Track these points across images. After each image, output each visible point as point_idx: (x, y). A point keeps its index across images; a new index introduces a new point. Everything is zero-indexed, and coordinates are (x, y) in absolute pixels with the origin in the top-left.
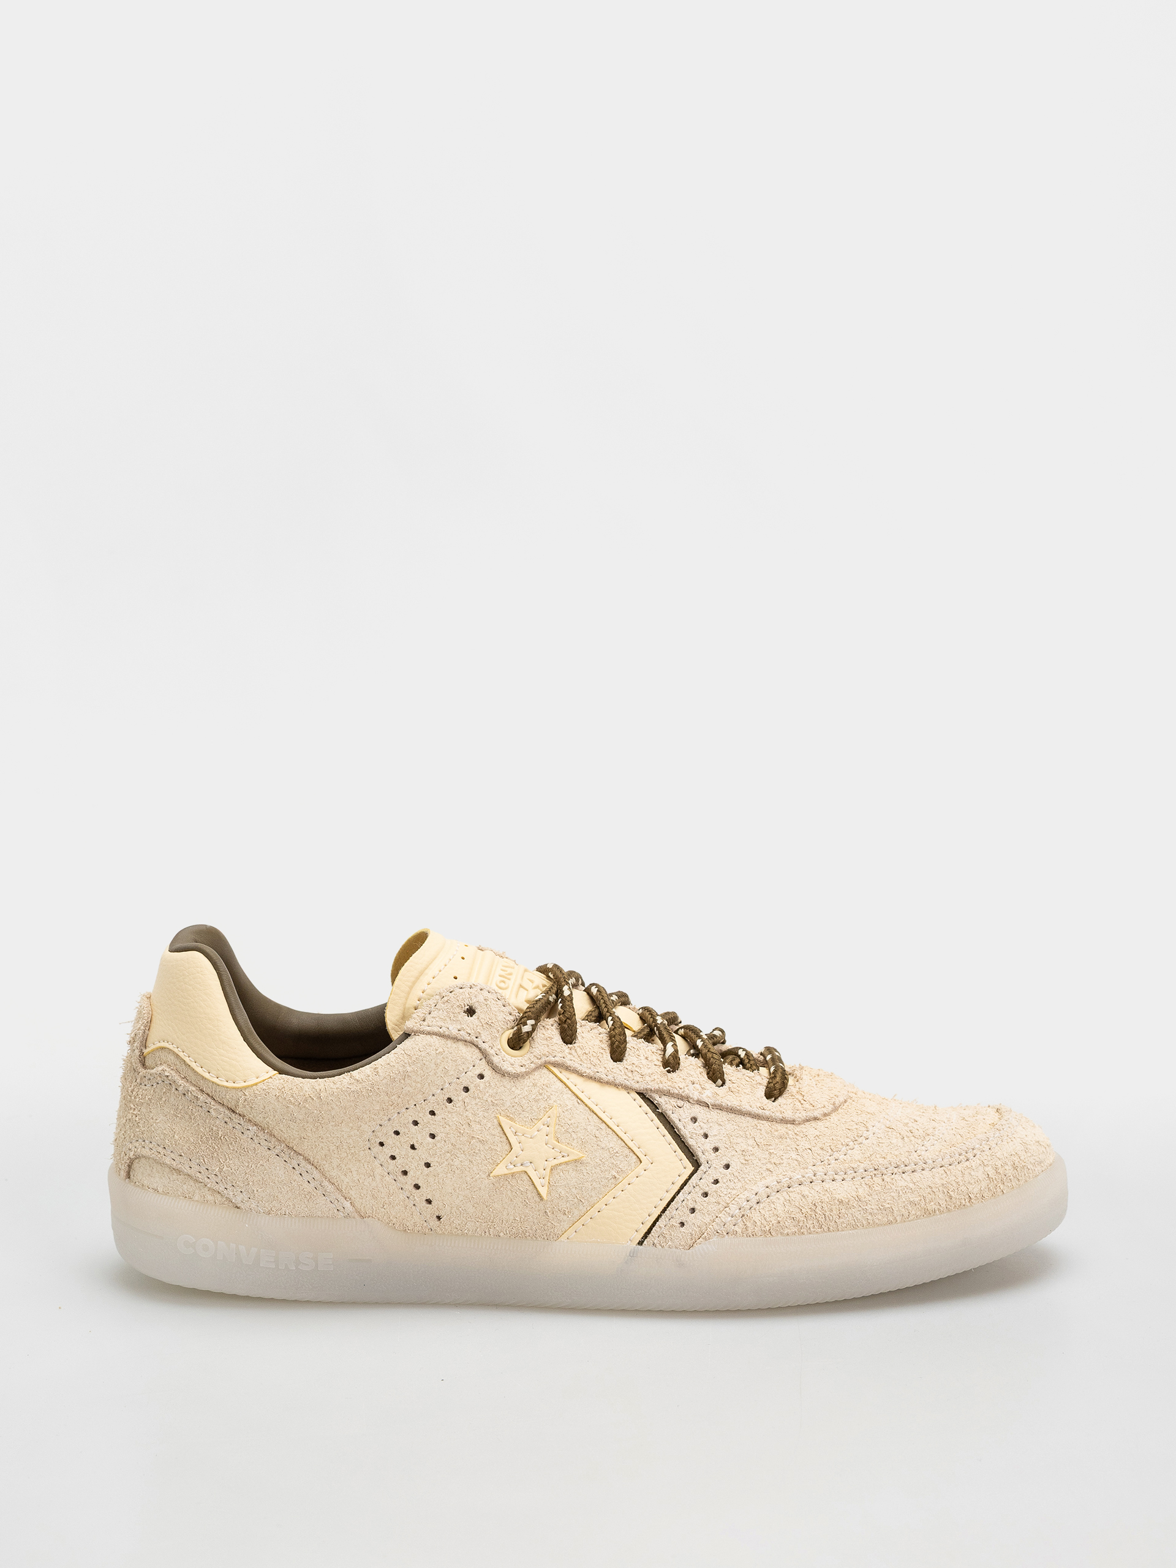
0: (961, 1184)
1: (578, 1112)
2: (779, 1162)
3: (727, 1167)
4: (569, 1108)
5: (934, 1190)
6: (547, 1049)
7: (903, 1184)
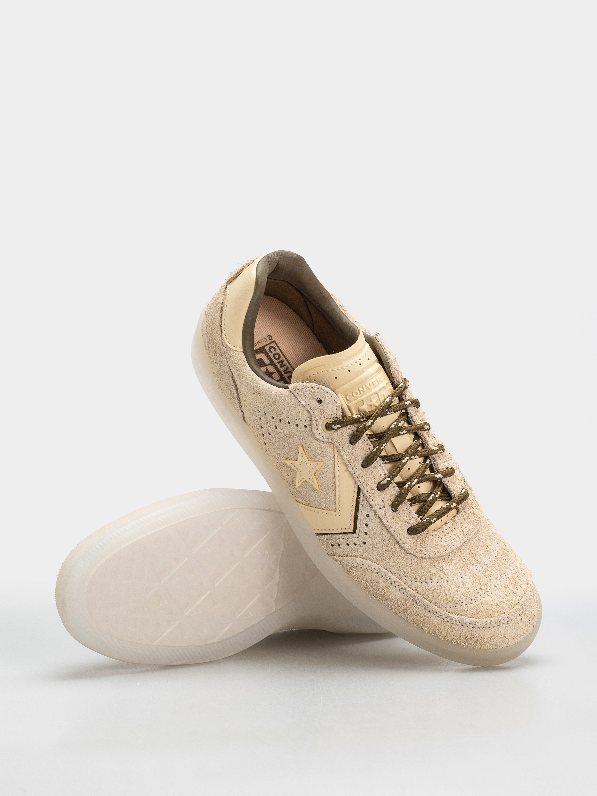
0: (445, 631)
1: (330, 472)
2: (384, 560)
3: (364, 543)
4: (328, 467)
5: (431, 624)
6: (338, 439)
7: (421, 612)
